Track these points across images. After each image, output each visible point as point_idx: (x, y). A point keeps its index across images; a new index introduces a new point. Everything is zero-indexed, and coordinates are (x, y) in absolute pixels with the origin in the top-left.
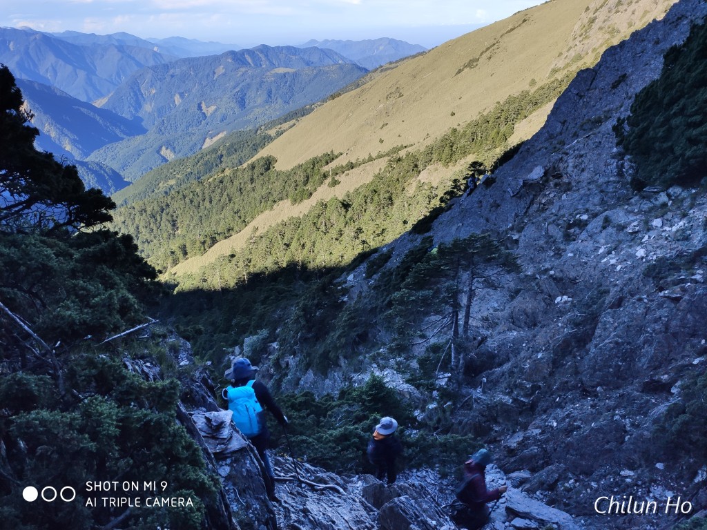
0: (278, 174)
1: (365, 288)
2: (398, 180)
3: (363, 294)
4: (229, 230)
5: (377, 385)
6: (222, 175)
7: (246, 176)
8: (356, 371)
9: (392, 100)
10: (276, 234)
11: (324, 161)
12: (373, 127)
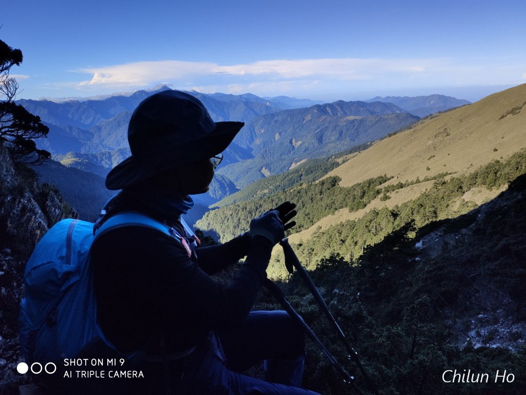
0: (341, 189)
2: (443, 198)
4: (300, 227)
6: (300, 188)
7: (317, 190)
9: (440, 138)
10: (335, 232)
11: (378, 182)
12: (422, 158)
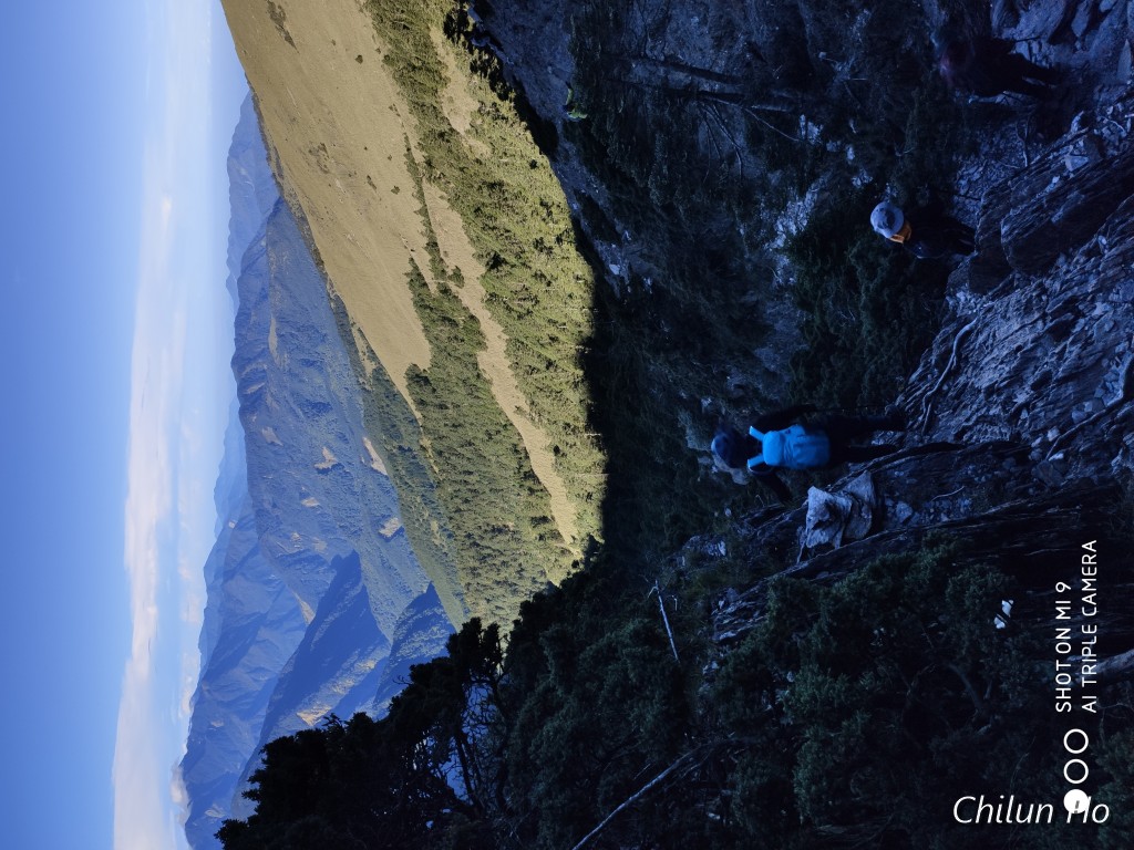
0: (435, 365)
1: (635, 247)
2: (462, 169)
3: (645, 251)
4: (516, 451)
5: (798, 246)
6: (430, 450)
7: (435, 415)
8: (770, 278)
9: (330, 164)
10: (530, 380)
11: (422, 290)
12: (372, 201)
